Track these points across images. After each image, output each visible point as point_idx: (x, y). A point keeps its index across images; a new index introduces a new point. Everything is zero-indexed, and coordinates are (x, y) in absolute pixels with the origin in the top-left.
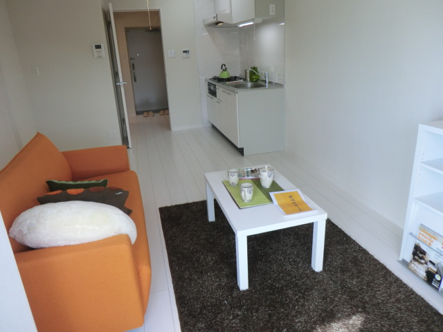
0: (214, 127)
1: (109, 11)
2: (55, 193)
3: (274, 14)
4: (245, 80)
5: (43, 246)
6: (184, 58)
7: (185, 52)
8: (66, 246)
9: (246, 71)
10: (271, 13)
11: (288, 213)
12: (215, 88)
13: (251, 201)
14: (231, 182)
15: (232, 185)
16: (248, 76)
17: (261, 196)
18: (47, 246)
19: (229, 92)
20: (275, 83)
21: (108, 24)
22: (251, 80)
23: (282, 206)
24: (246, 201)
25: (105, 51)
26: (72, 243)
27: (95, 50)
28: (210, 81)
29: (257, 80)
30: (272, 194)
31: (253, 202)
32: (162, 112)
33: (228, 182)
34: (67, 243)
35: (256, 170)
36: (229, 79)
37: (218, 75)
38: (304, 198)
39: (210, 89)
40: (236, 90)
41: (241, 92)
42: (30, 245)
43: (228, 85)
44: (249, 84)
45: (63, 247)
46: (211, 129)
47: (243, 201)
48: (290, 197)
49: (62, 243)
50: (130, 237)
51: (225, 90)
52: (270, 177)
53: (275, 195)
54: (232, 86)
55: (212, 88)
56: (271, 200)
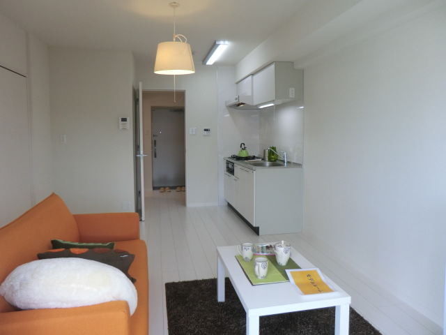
0: (230, 206)
1: (138, 90)
2: (57, 250)
3: (293, 96)
4: (263, 159)
5: (32, 306)
6: (204, 136)
7: (205, 130)
8: (56, 309)
9: (265, 150)
10: (291, 96)
11: (306, 293)
12: (233, 166)
13: (265, 277)
14: (244, 257)
15: (245, 260)
16: (267, 155)
17: (277, 273)
18: (36, 308)
19: (246, 169)
20: (294, 163)
21: (136, 101)
22: (270, 160)
23: (300, 285)
24: (260, 278)
25: (129, 124)
26: (65, 306)
27: (121, 122)
28: (229, 160)
29: (276, 160)
30: (288, 272)
31: (267, 279)
32: (178, 189)
33: (242, 257)
34: (59, 305)
35: (271, 246)
36: (247, 158)
37: (237, 154)
38: (323, 278)
39: (228, 167)
40: (254, 167)
41: (259, 170)
42: (18, 304)
43: (246, 163)
44: (268, 164)
45: (53, 309)
46: (226, 208)
47: (257, 277)
48: (309, 275)
49: (52, 305)
50: (130, 305)
51: (243, 168)
52: (286, 253)
53: (291, 272)
54: (250, 164)
55: (230, 166)
56: (287, 278)
